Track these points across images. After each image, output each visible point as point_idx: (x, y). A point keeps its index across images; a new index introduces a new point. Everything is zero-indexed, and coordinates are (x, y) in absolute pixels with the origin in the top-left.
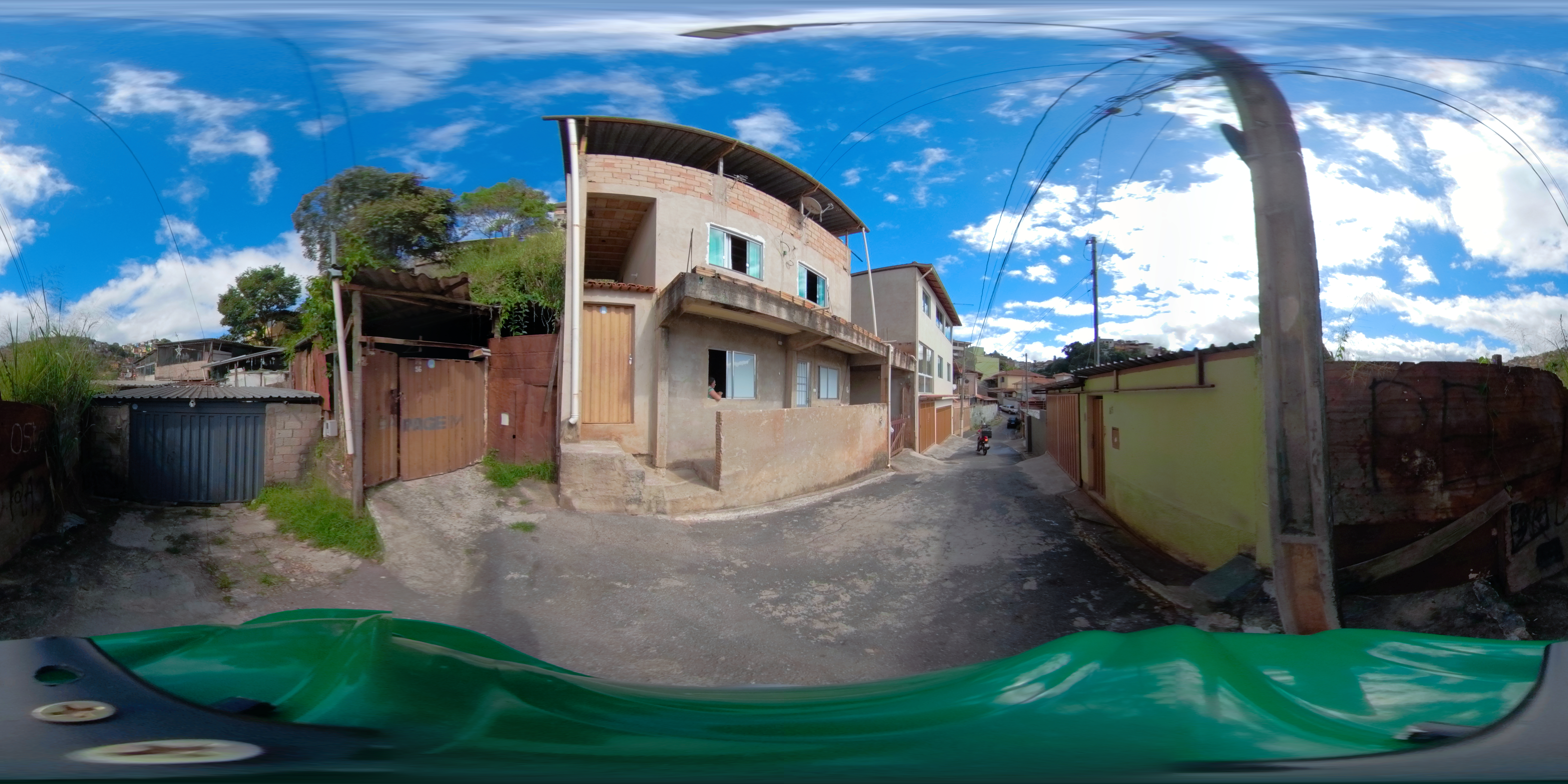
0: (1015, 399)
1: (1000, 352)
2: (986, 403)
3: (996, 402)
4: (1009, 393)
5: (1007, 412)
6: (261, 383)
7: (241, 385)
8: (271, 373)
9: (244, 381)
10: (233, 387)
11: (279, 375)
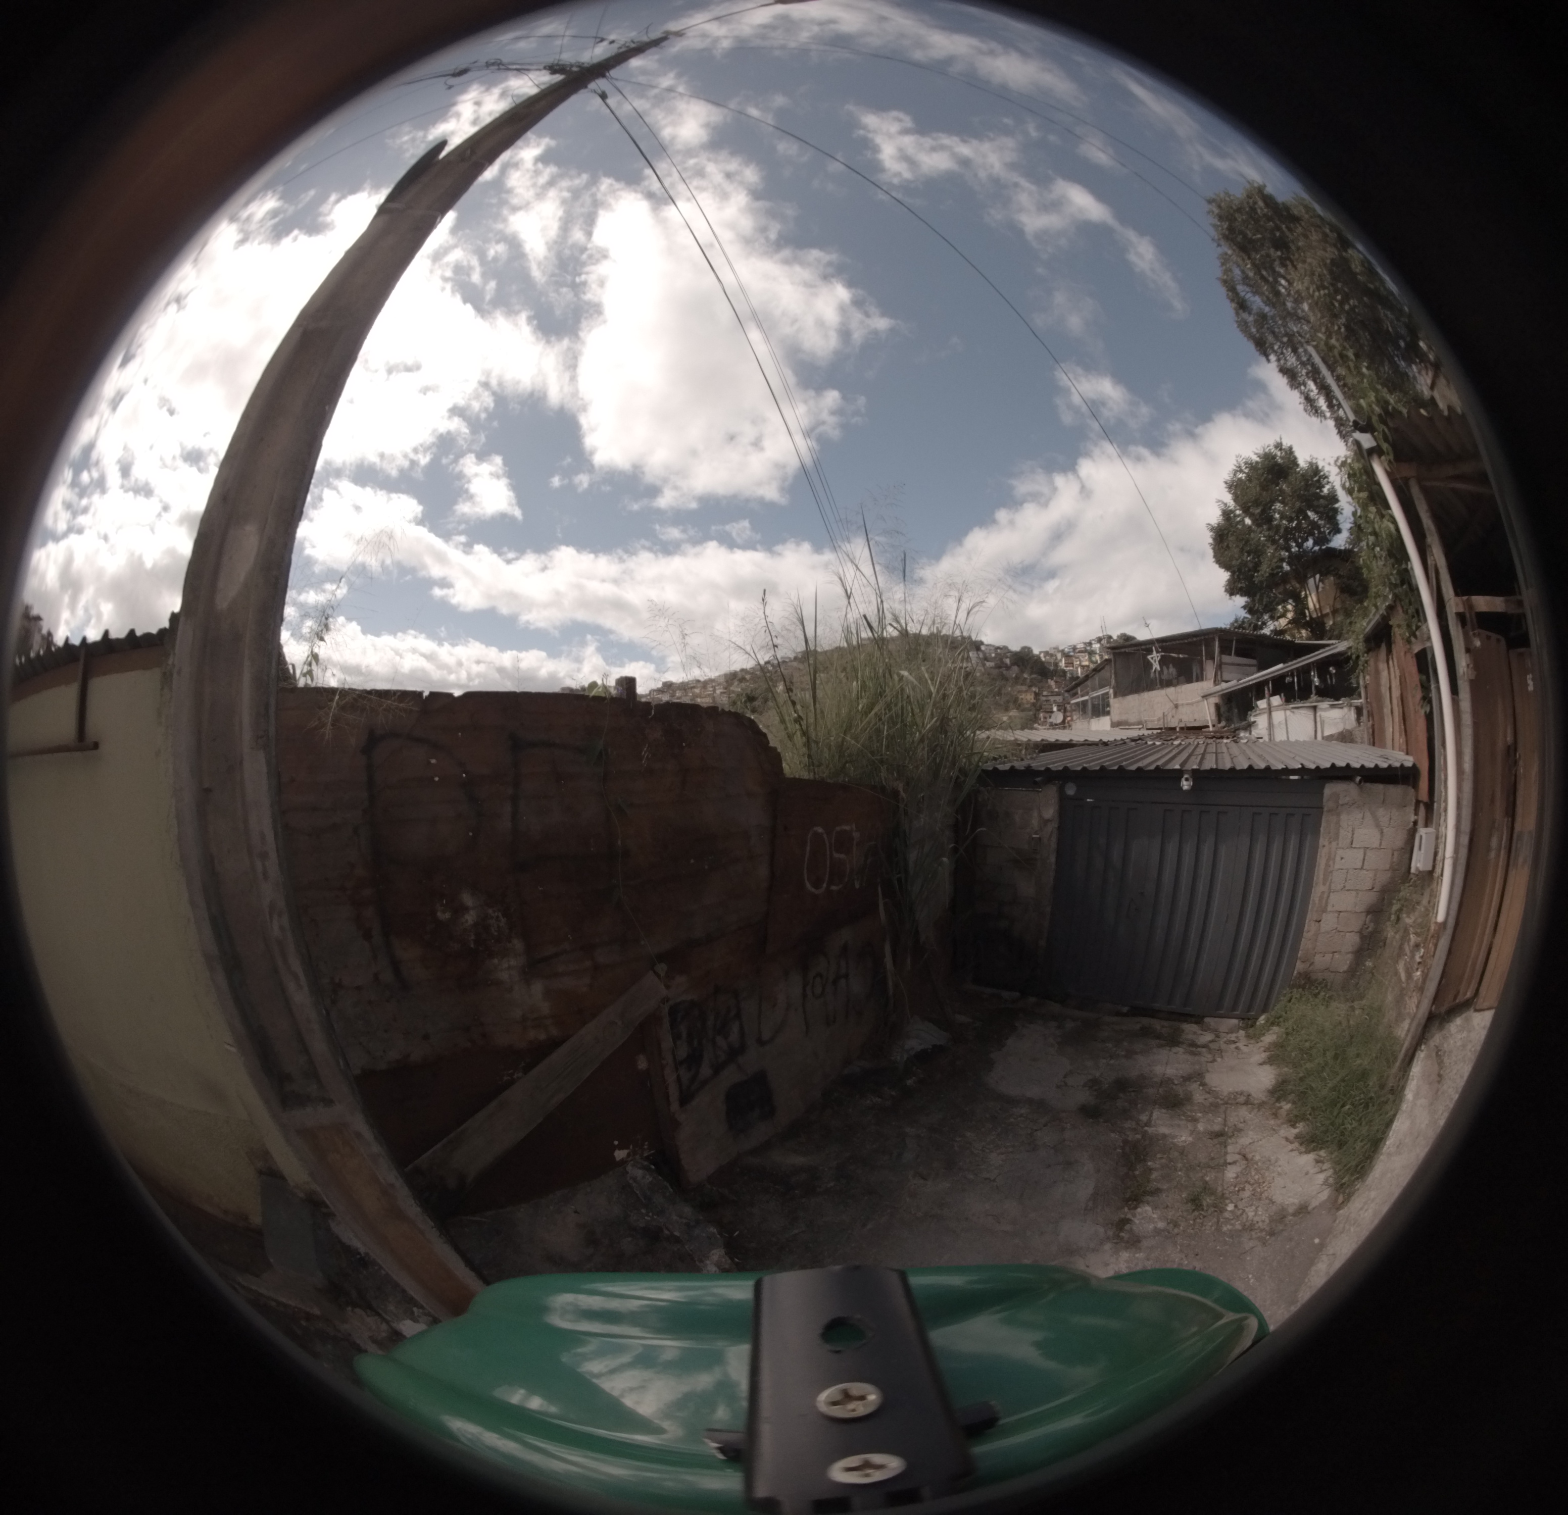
6: (1316, 731)
7: (1280, 736)
8: (1333, 706)
9: (1284, 726)
10: (1264, 743)
11: (1346, 710)
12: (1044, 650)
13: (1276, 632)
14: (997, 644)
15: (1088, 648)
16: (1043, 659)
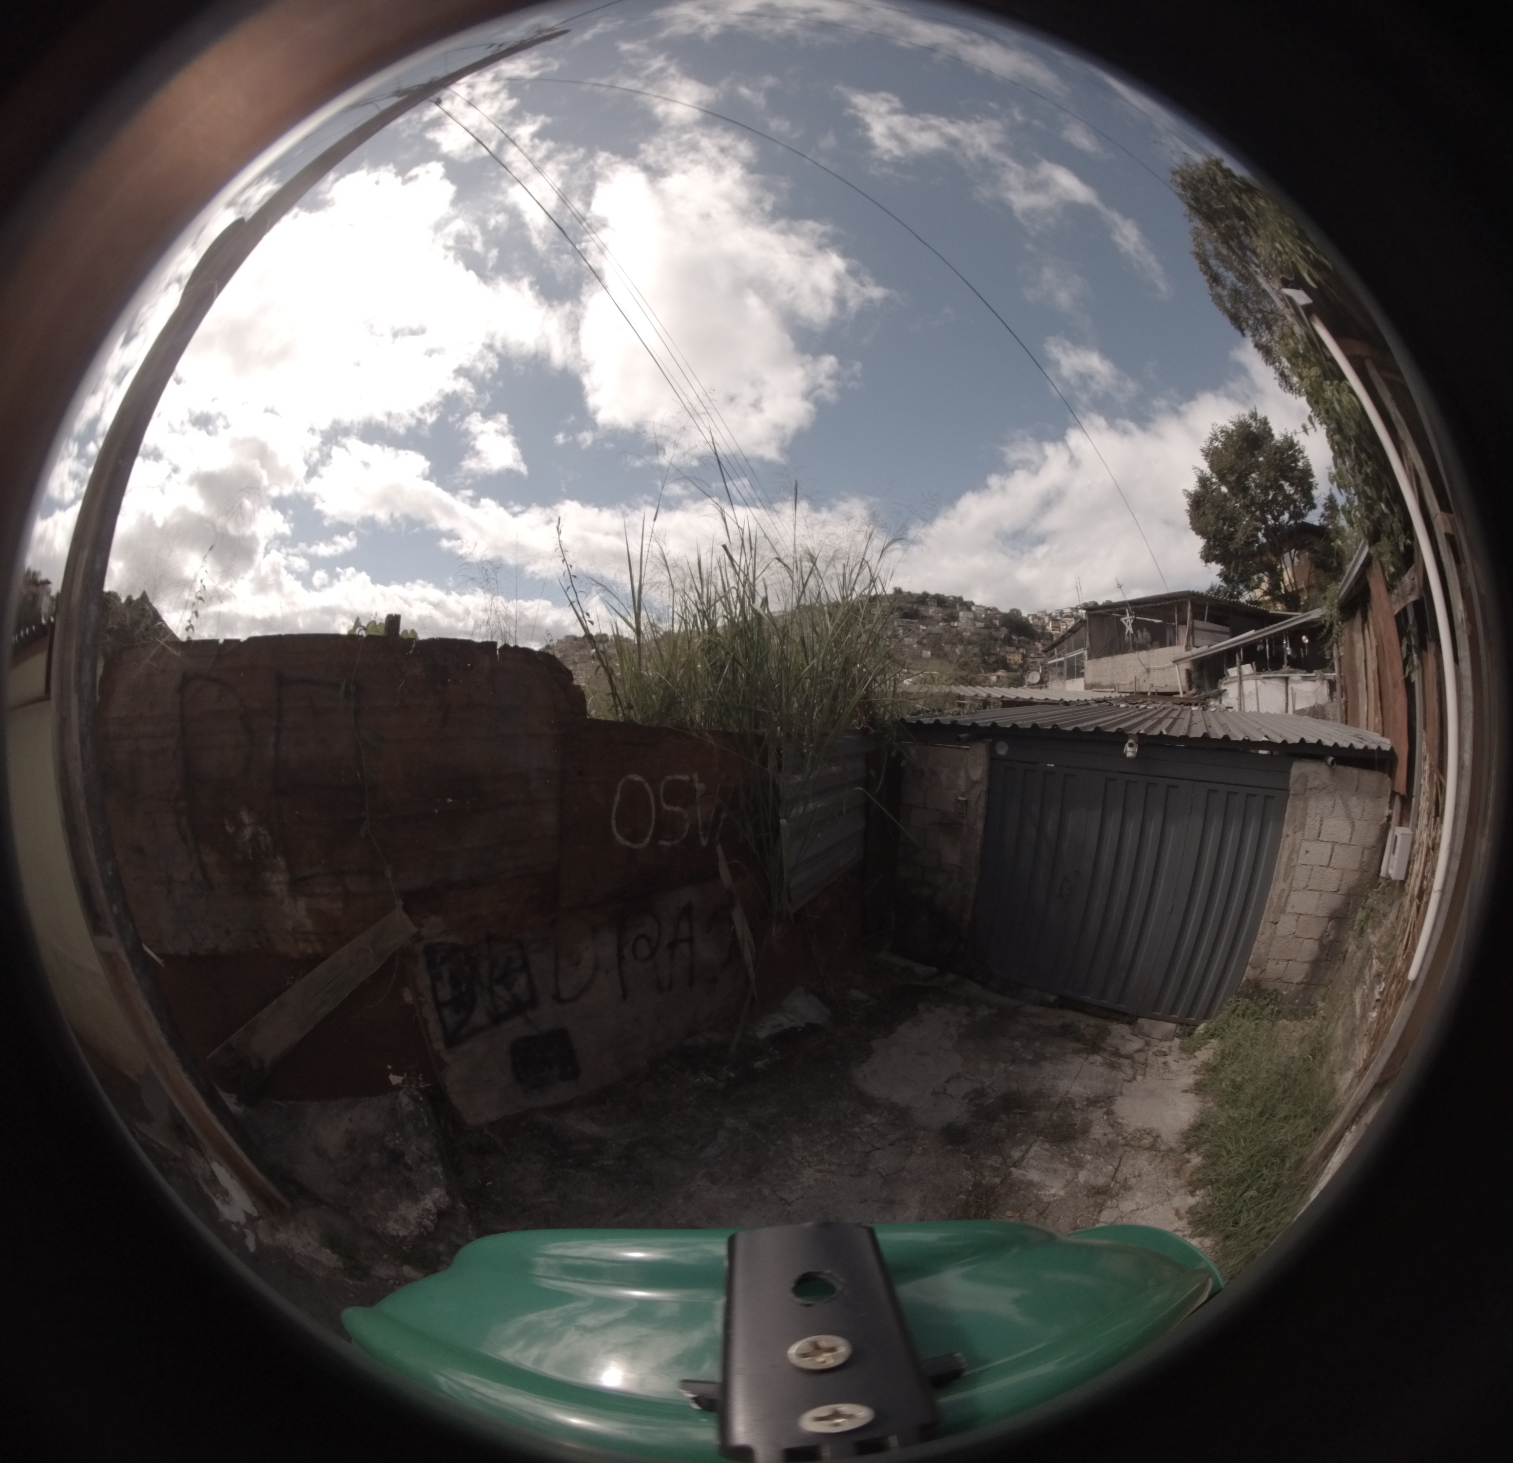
6: (1287, 704)
7: (1250, 706)
8: (1305, 679)
9: (1254, 697)
10: (1233, 713)
11: (1318, 683)
12: (1033, 613)
13: (1251, 602)
14: (988, 605)
15: (1075, 613)
16: (1031, 622)
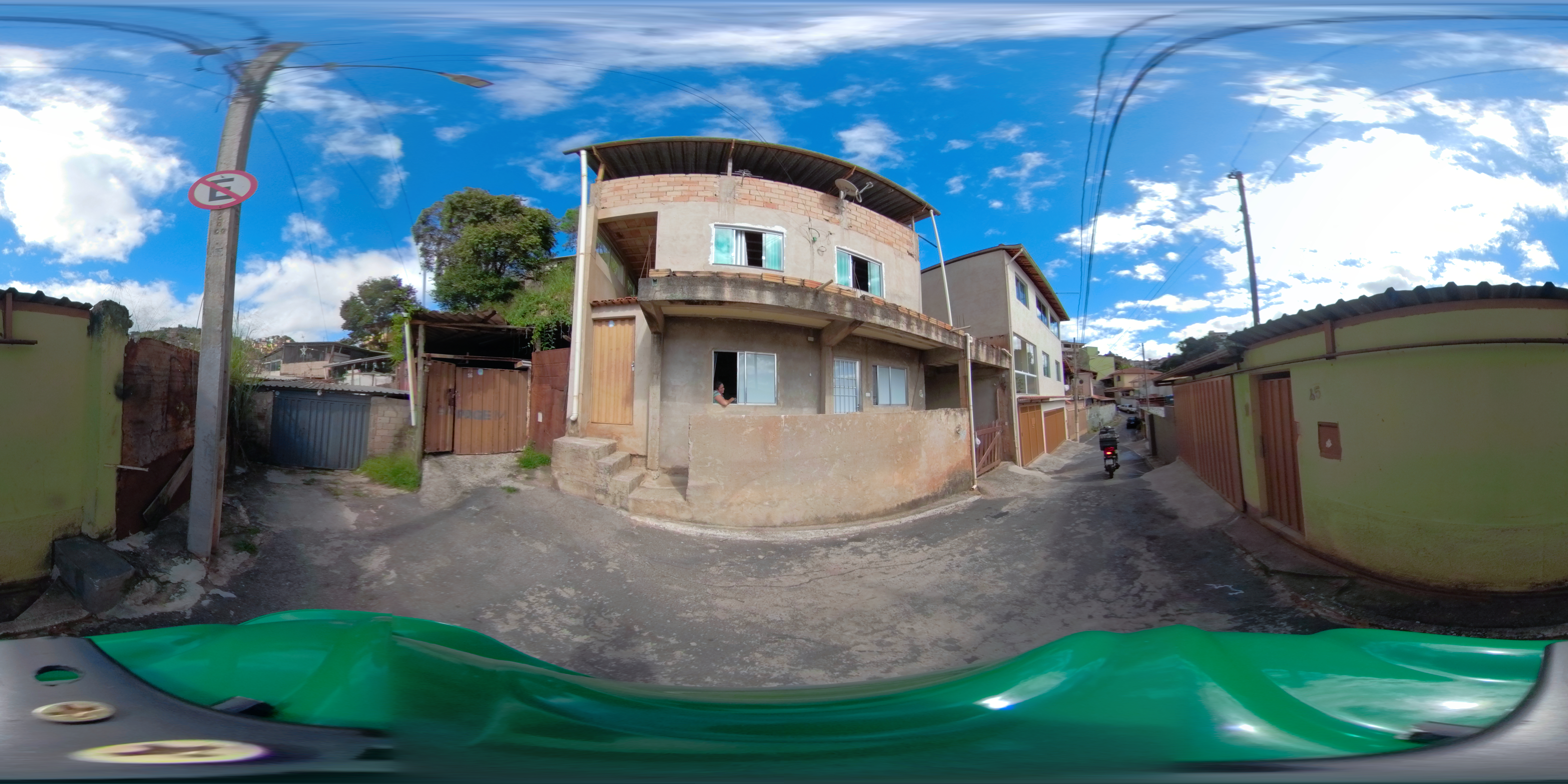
0: (1133, 398)
1: (1114, 352)
2: (1103, 403)
3: (1113, 402)
4: (1127, 392)
5: (1125, 412)
6: (373, 383)
7: (356, 383)
8: (381, 375)
9: (359, 380)
10: (349, 385)
11: (387, 377)
